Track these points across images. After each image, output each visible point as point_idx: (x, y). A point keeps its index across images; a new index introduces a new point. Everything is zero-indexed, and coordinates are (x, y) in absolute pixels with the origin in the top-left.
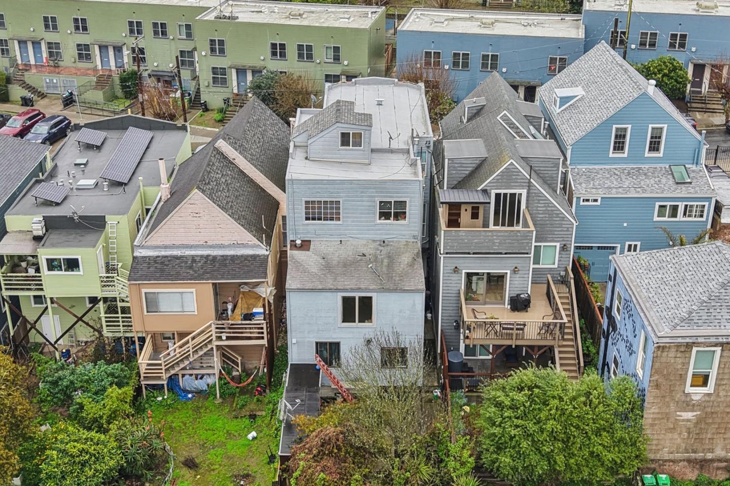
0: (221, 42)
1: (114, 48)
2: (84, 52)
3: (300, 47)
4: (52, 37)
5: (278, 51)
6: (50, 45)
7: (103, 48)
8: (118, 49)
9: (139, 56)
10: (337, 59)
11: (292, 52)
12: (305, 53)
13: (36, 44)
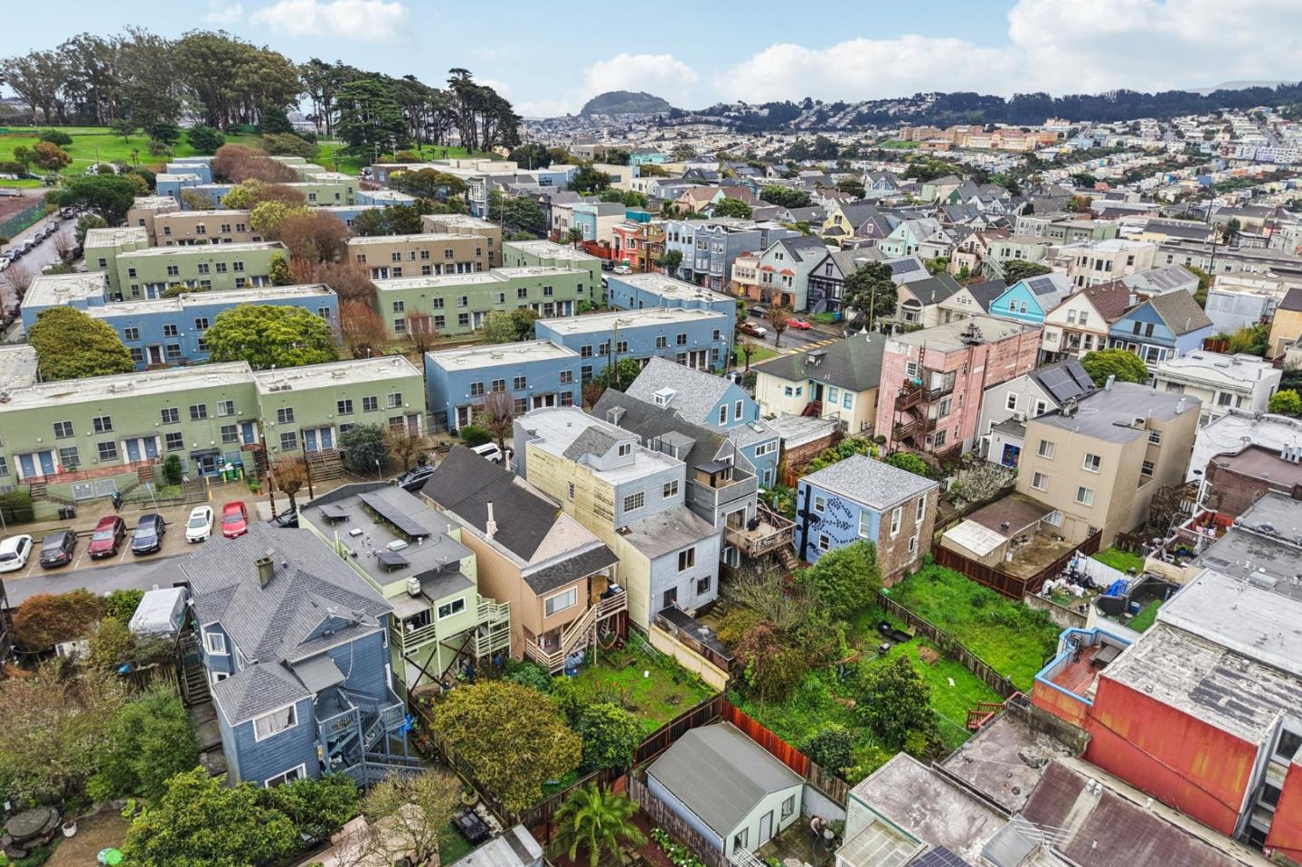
0: (290, 411)
1: (145, 439)
2: (108, 451)
3: (366, 400)
4: (67, 443)
5: (345, 407)
6: (62, 452)
7: (131, 443)
8: (149, 440)
9: (174, 440)
10: (399, 403)
11: (358, 405)
12: (370, 404)
13: (45, 455)
